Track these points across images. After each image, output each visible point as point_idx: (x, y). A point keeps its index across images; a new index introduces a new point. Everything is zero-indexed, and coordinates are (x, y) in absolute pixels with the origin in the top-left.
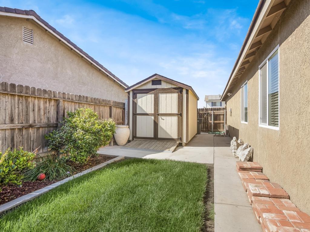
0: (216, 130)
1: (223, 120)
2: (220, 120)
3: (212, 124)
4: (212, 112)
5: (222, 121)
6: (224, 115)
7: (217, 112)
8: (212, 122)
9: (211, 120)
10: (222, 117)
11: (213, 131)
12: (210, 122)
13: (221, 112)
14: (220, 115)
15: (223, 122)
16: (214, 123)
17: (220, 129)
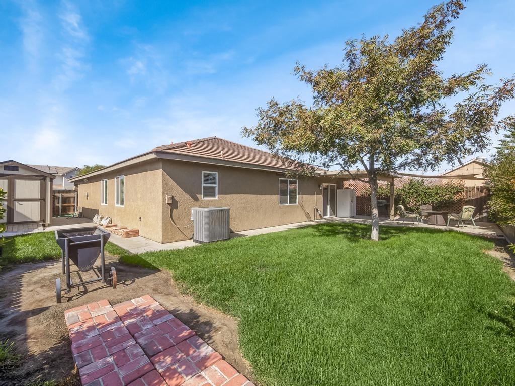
0: (65, 213)
1: (74, 202)
2: (70, 203)
3: (60, 207)
4: (60, 195)
5: (72, 204)
6: (75, 197)
7: (66, 195)
8: (60, 205)
9: (58, 203)
10: (72, 199)
11: (62, 215)
12: (57, 205)
13: (72, 195)
14: (70, 197)
15: (74, 204)
16: (62, 206)
17: (70, 211)
